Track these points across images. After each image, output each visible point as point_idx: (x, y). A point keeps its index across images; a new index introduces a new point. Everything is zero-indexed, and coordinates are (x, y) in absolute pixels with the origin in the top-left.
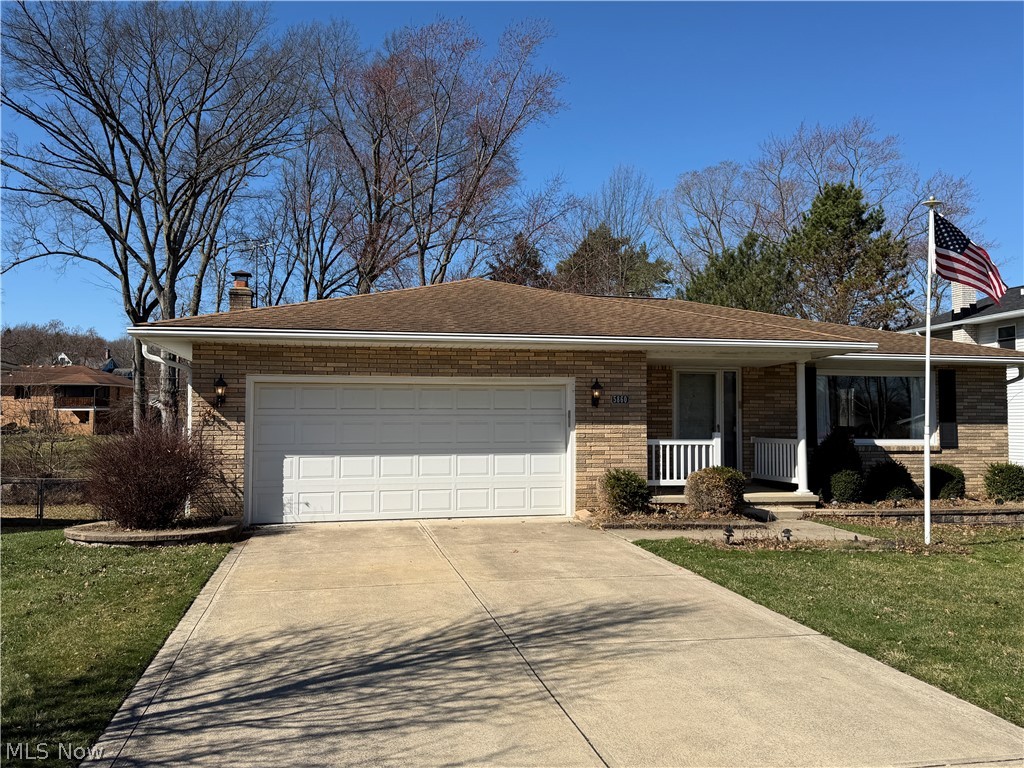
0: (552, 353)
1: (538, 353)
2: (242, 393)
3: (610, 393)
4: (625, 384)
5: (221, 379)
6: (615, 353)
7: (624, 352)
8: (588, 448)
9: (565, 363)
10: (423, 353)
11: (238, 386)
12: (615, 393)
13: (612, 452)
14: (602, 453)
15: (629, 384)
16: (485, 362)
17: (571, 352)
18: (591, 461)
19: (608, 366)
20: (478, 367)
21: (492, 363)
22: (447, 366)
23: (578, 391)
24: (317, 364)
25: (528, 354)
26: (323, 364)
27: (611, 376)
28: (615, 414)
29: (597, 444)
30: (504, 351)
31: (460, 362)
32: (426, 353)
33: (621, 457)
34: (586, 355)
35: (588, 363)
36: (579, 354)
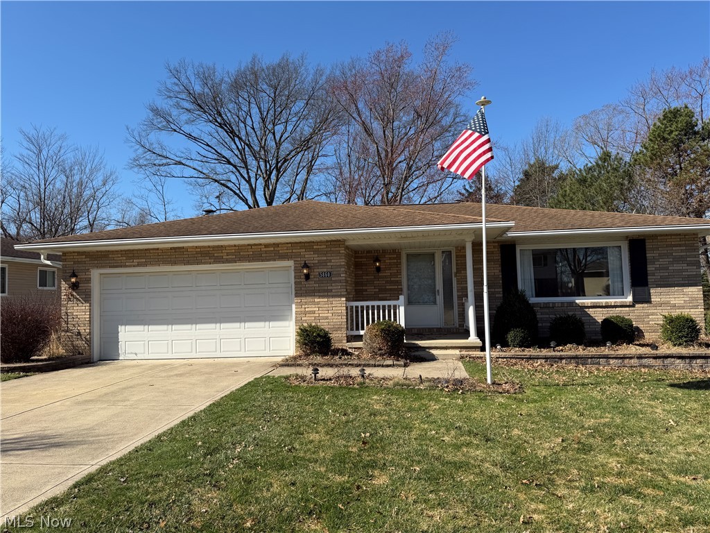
0: (277, 245)
1: (267, 246)
2: (88, 280)
3: (318, 270)
4: (328, 264)
5: (74, 273)
6: (321, 242)
7: (327, 241)
8: (303, 309)
9: (285, 251)
10: (191, 250)
11: (86, 276)
12: (322, 270)
13: (320, 312)
14: (314, 312)
15: (332, 264)
16: (232, 254)
17: (290, 243)
18: (305, 318)
19: (316, 251)
20: (227, 257)
21: (236, 254)
22: (207, 258)
23: (296, 270)
24: (128, 261)
25: (260, 247)
26: (131, 261)
27: (318, 259)
28: (322, 285)
29: (309, 306)
30: (244, 245)
31: (215, 255)
32: (194, 250)
33: (326, 315)
34: (300, 245)
35: (302, 250)
36: (295, 245)
